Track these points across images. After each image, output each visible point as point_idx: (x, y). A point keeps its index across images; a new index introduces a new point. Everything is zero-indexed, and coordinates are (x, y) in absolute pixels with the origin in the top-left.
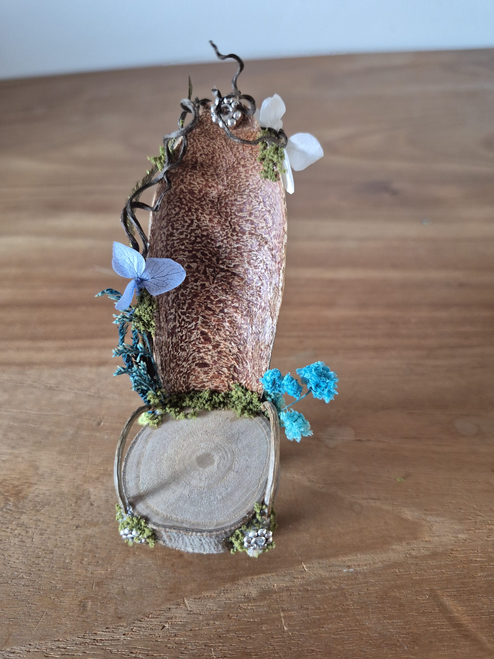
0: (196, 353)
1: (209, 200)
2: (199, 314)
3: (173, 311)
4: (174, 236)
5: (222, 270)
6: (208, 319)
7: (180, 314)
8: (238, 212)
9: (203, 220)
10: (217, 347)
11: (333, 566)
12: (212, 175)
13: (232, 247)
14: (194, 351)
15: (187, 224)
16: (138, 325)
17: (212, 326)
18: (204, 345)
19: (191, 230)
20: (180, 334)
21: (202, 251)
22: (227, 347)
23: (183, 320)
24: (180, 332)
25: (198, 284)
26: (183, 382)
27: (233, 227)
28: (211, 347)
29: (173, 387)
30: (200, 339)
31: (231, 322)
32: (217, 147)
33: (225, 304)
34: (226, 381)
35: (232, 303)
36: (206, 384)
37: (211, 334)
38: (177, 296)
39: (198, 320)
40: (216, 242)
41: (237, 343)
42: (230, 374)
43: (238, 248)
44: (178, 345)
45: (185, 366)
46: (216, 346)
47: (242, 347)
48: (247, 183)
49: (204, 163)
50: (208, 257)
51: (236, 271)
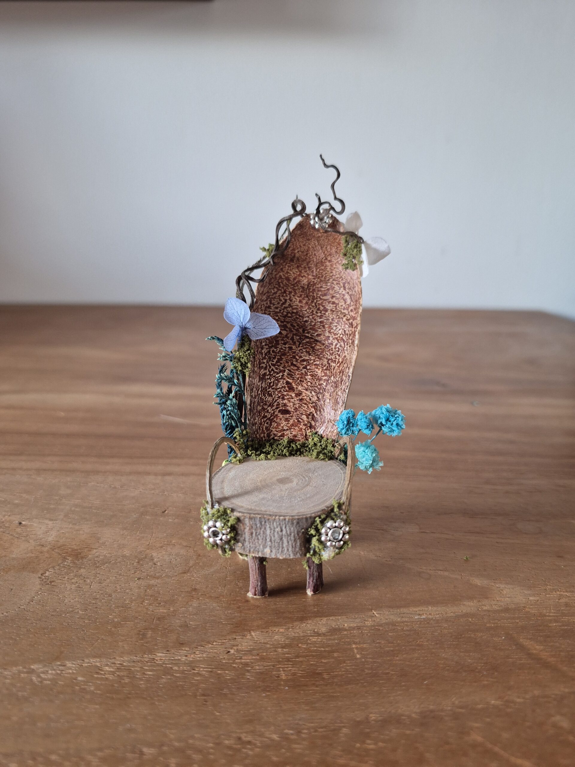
0: (281, 399)
1: (301, 286)
2: (286, 368)
3: (265, 361)
4: (271, 309)
5: (307, 337)
6: (293, 373)
7: (270, 365)
8: (323, 296)
9: (294, 301)
10: (299, 396)
11: (404, 614)
12: (305, 268)
13: (316, 321)
14: (279, 397)
15: (282, 302)
16: (237, 365)
17: (296, 378)
18: (288, 393)
19: (285, 307)
20: (269, 380)
21: (291, 323)
22: (308, 395)
23: (273, 370)
24: (269, 379)
25: (287, 346)
26: (266, 428)
27: (318, 307)
28: (293, 395)
29: (256, 433)
30: (285, 387)
31: (312, 375)
32: (311, 247)
33: (308, 362)
34: (304, 429)
35: (314, 361)
36: (286, 433)
37: (295, 384)
38: (269, 352)
39: (285, 372)
40: (303, 318)
41: (316, 392)
42: (308, 422)
43: (321, 322)
44: (267, 390)
45: (269, 411)
46: (298, 395)
47: (320, 396)
48: (331, 274)
49: (300, 258)
50: (296, 328)
51: (318, 338)
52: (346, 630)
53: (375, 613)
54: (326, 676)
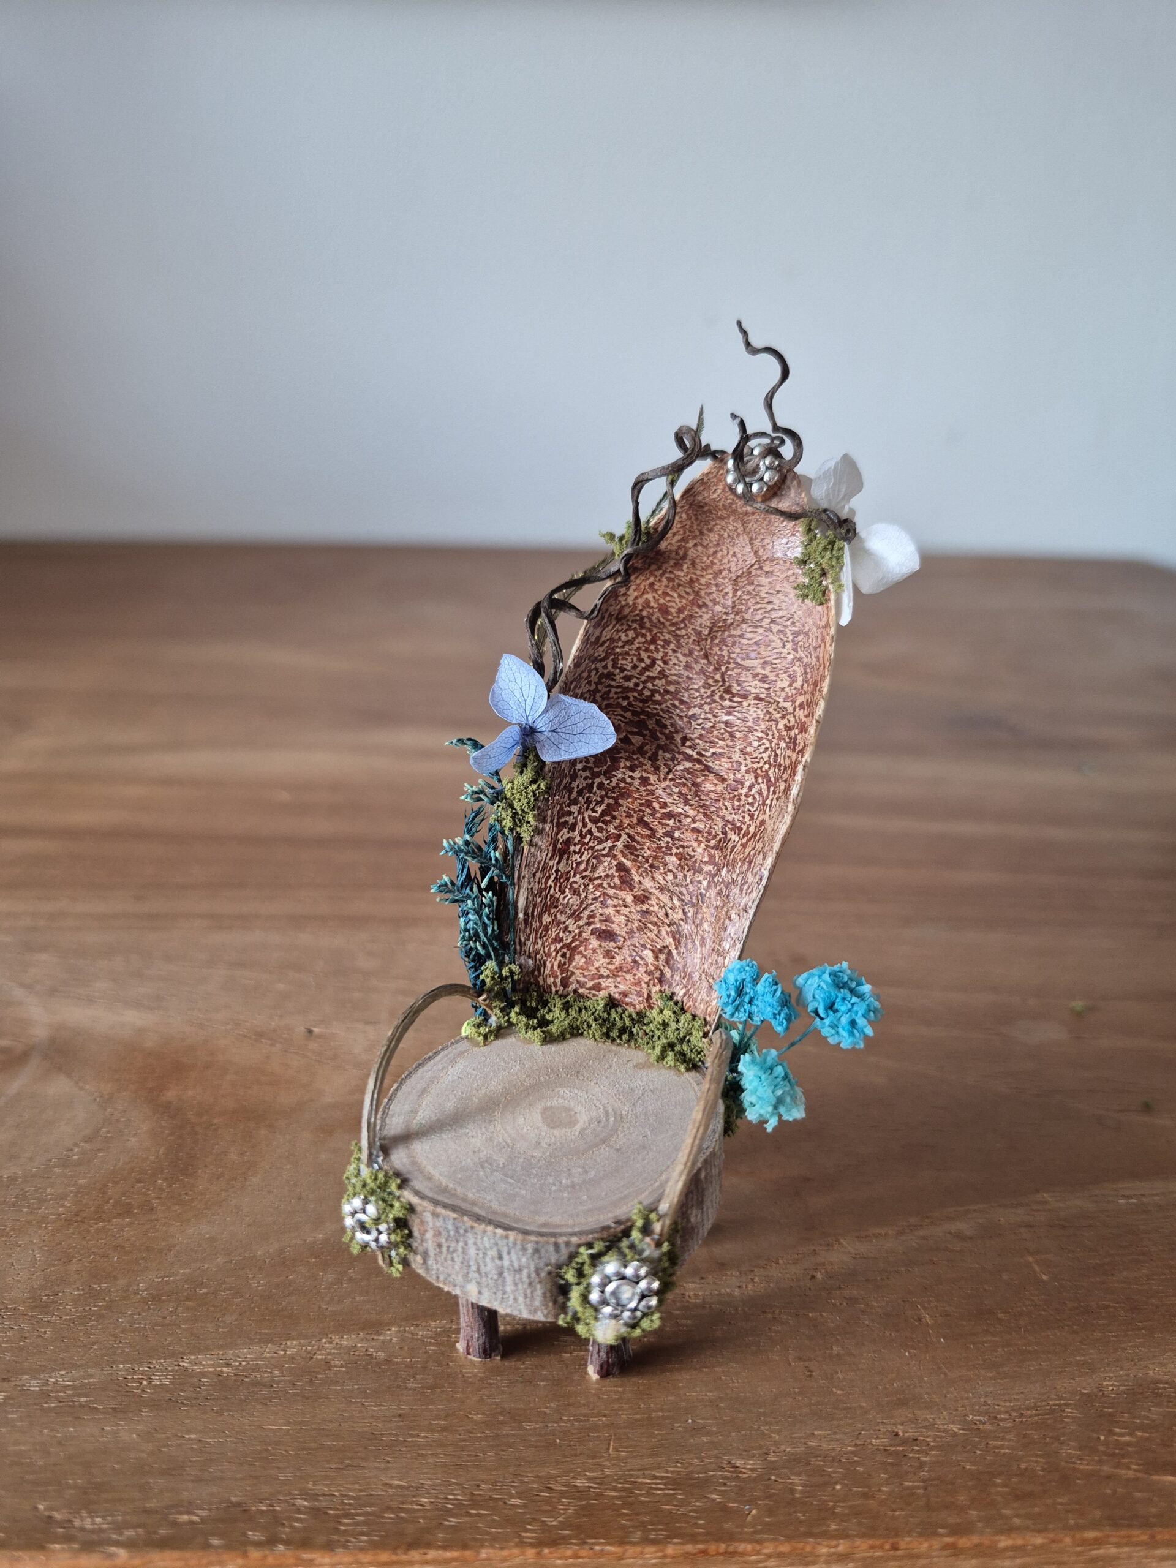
0: (598, 905)
1: (693, 629)
2: (623, 830)
3: (574, 809)
4: (615, 680)
5: (689, 758)
6: (638, 843)
7: (587, 820)
8: (743, 659)
9: (675, 664)
10: (643, 902)
12: (708, 585)
13: (718, 719)
14: (595, 899)
15: (643, 665)
16: (504, 816)
17: (643, 857)
18: (617, 892)
19: (648, 677)
20: (577, 857)
21: (658, 718)
22: (662, 904)
23: (590, 832)
24: (578, 853)
25: (637, 775)
26: (560, 965)
27: (727, 684)
28: (629, 899)
29: (536, 973)
30: (613, 877)
31: (680, 857)
32: (726, 535)
33: (680, 821)
34: (646, 983)
35: (694, 821)
36: (604, 983)
37: (637, 872)
38: (590, 787)
39: (618, 841)
40: (689, 708)
41: (683, 901)
42: (657, 968)
43: (726, 723)
44: (568, 879)
45: (570, 929)
46: (642, 899)
47: (691, 910)
48: (769, 607)
49: (697, 561)
50: (667, 731)
51: (714, 765)
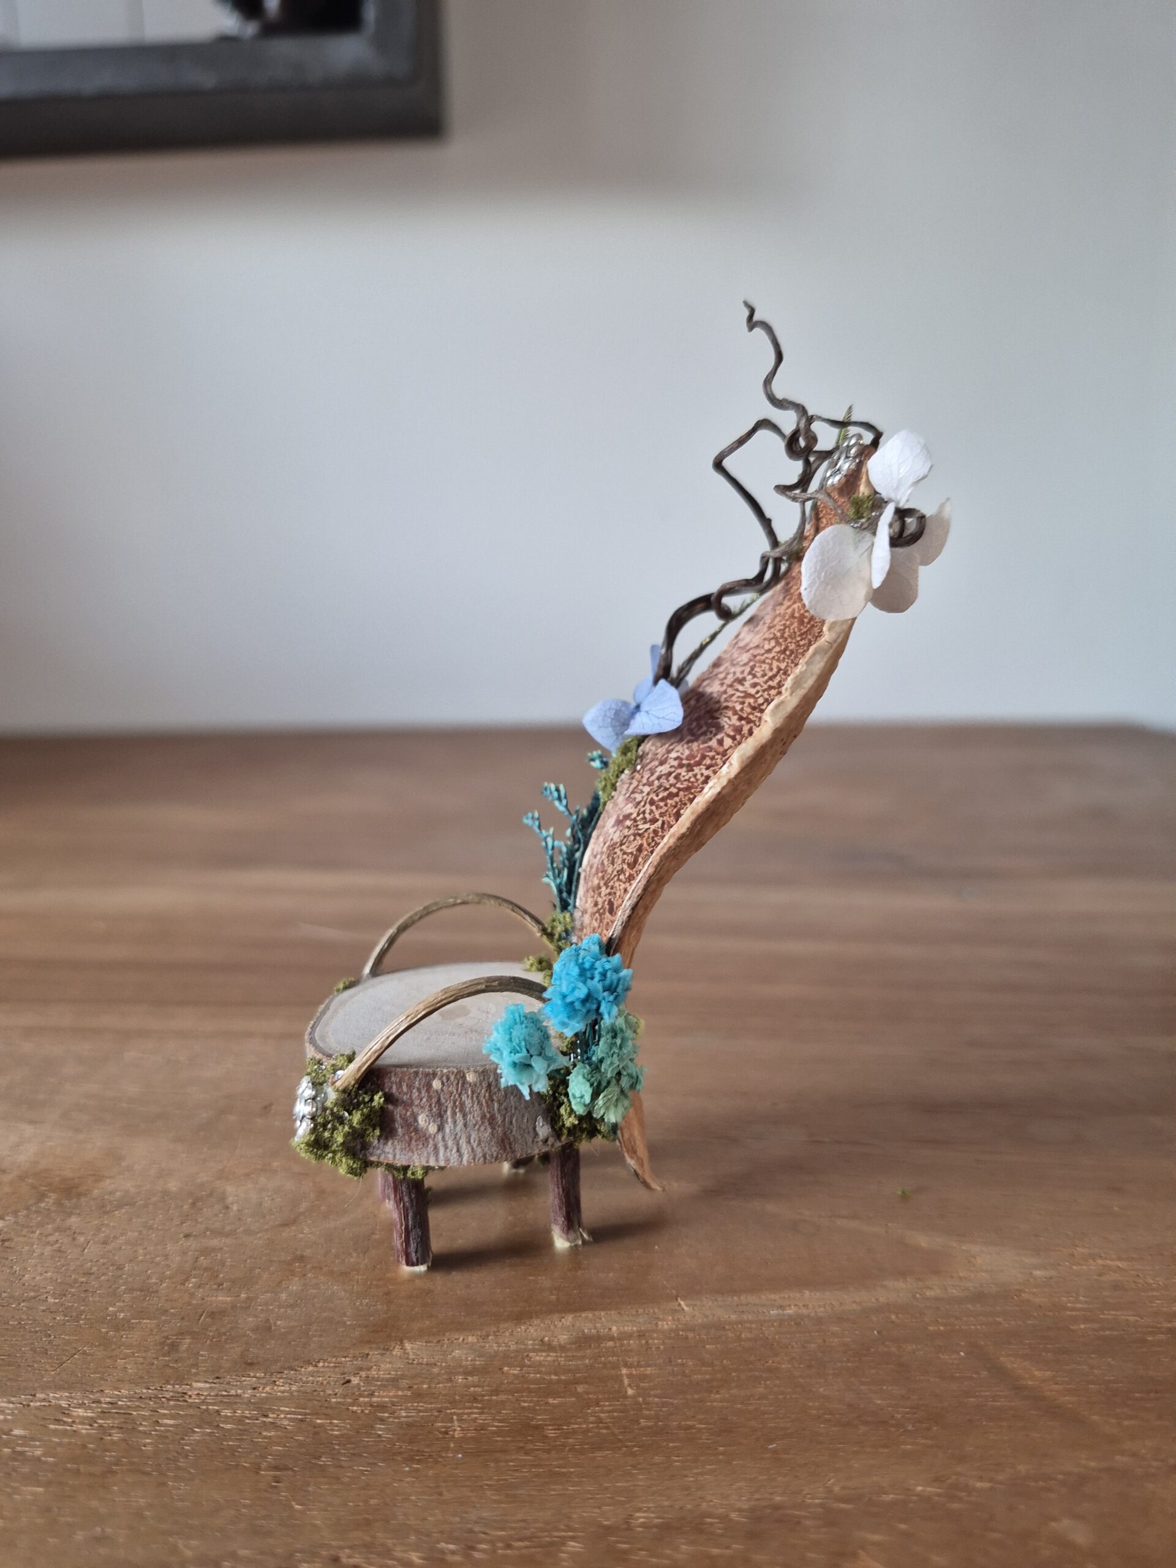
11: (747, 1305)
52: (612, 1338)
53: (682, 1303)
54: (551, 1433)
